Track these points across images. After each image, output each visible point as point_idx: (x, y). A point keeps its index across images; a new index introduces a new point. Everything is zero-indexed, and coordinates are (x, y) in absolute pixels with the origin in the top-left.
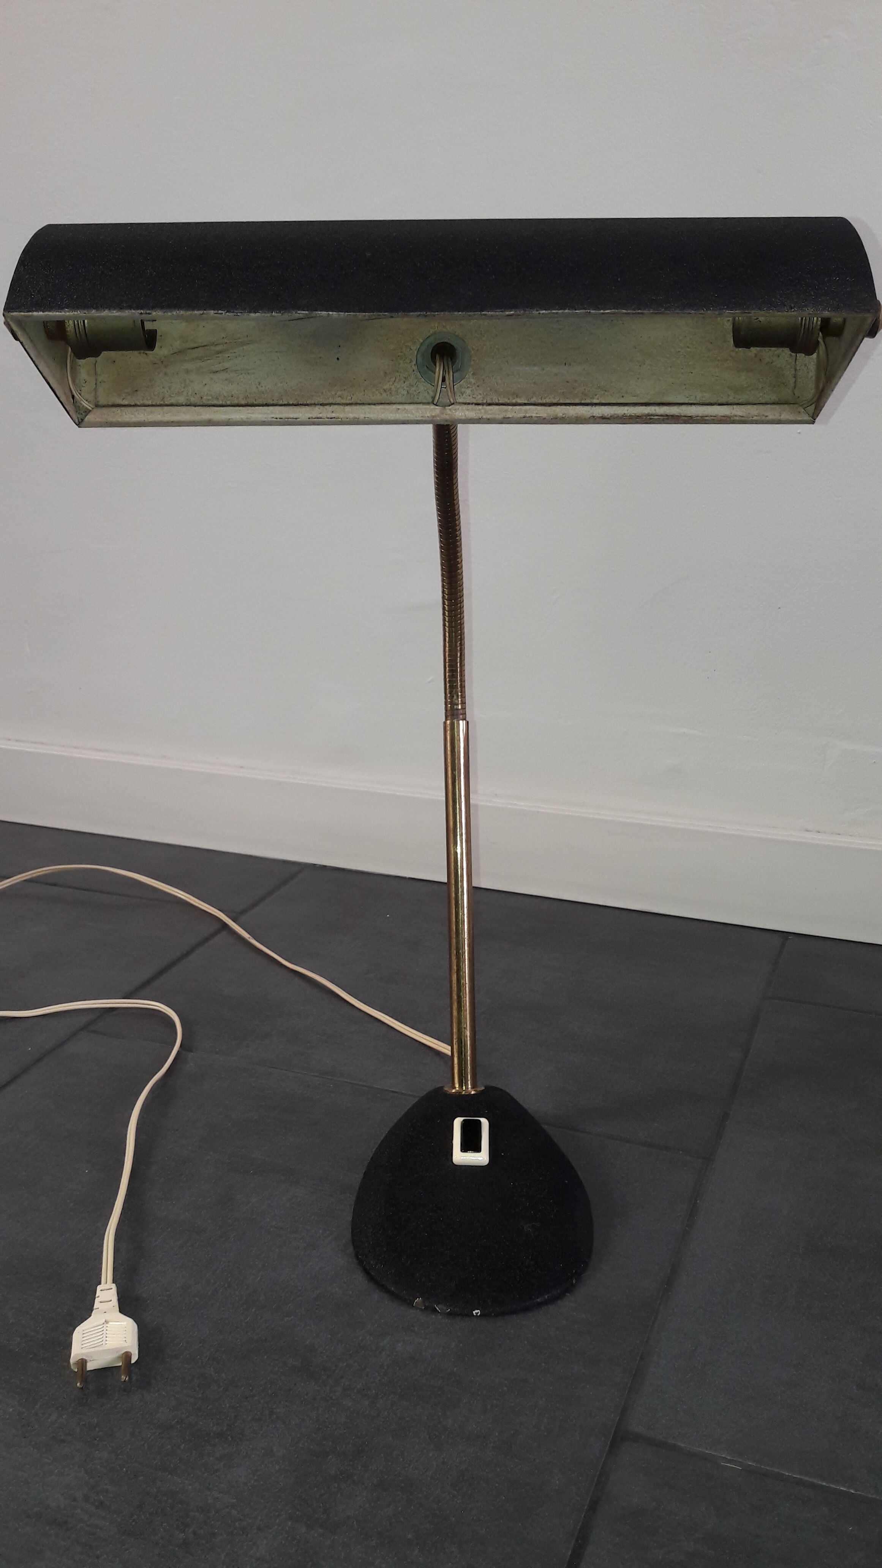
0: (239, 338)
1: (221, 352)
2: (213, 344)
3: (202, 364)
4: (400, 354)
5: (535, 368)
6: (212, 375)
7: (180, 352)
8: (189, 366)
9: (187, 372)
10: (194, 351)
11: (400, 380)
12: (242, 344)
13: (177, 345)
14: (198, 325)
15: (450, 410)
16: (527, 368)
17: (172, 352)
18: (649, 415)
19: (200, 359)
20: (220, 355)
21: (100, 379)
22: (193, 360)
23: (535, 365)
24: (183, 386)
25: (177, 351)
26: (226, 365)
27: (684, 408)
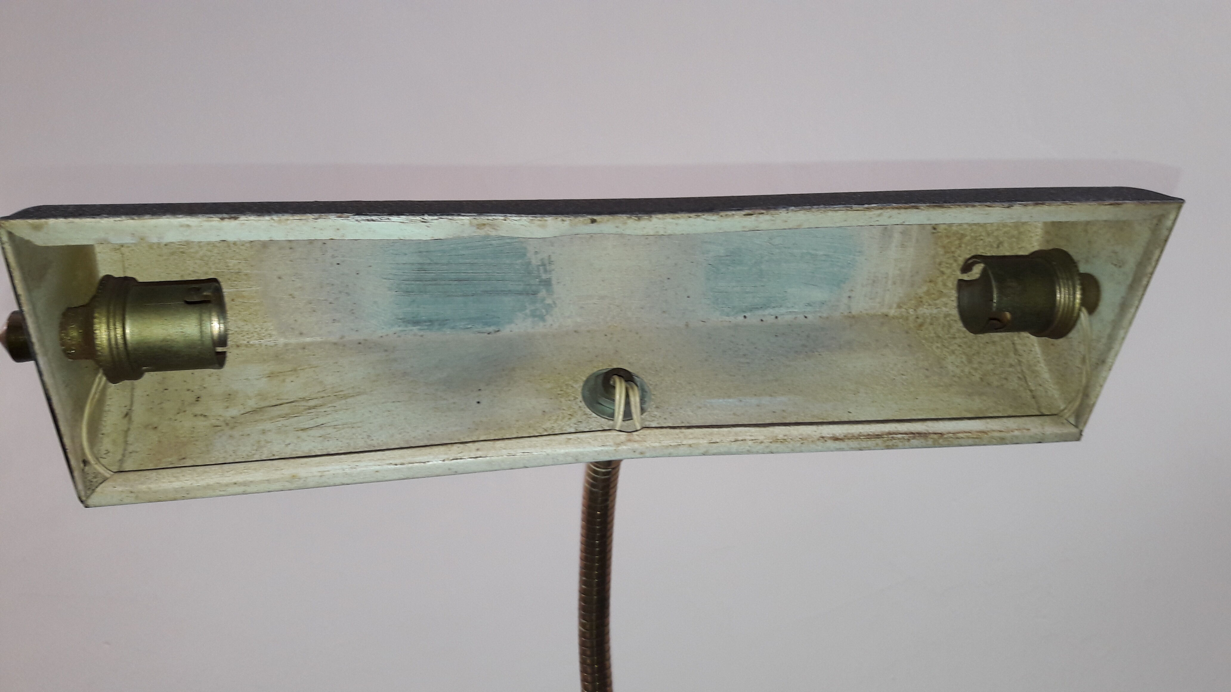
0: (342, 391)
1: (314, 407)
2: (303, 399)
3: (286, 422)
4: (560, 392)
5: (730, 400)
6: (300, 433)
7: (254, 411)
8: (268, 425)
9: (264, 432)
10: (275, 408)
11: (563, 418)
12: (345, 397)
13: (252, 404)
14: (284, 381)
15: (638, 435)
16: (721, 400)
17: (242, 412)
18: (889, 433)
19: (285, 416)
20: (313, 410)
21: (131, 448)
22: (271, 419)
23: (729, 397)
24: (255, 448)
25: (250, 410)
26: (321, 421)
27: (930, 424)
